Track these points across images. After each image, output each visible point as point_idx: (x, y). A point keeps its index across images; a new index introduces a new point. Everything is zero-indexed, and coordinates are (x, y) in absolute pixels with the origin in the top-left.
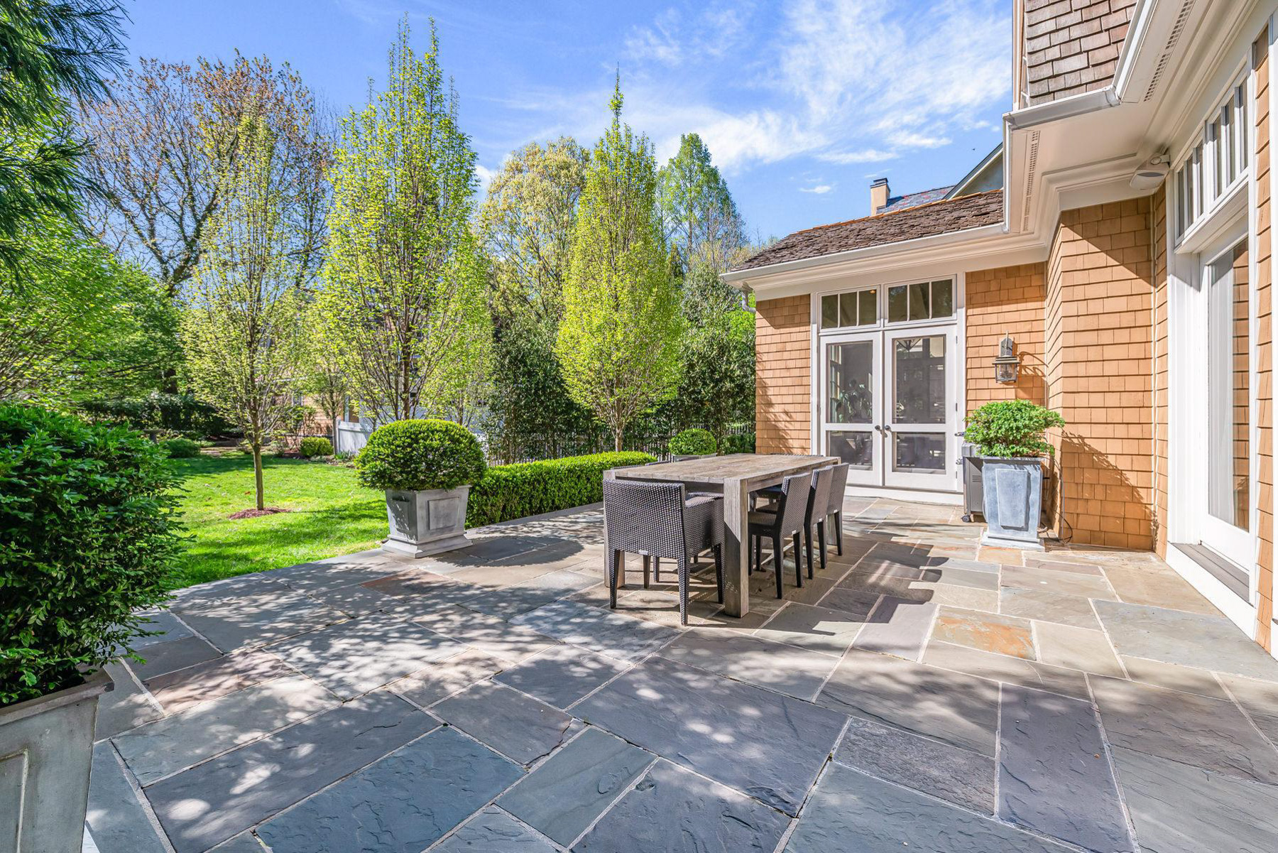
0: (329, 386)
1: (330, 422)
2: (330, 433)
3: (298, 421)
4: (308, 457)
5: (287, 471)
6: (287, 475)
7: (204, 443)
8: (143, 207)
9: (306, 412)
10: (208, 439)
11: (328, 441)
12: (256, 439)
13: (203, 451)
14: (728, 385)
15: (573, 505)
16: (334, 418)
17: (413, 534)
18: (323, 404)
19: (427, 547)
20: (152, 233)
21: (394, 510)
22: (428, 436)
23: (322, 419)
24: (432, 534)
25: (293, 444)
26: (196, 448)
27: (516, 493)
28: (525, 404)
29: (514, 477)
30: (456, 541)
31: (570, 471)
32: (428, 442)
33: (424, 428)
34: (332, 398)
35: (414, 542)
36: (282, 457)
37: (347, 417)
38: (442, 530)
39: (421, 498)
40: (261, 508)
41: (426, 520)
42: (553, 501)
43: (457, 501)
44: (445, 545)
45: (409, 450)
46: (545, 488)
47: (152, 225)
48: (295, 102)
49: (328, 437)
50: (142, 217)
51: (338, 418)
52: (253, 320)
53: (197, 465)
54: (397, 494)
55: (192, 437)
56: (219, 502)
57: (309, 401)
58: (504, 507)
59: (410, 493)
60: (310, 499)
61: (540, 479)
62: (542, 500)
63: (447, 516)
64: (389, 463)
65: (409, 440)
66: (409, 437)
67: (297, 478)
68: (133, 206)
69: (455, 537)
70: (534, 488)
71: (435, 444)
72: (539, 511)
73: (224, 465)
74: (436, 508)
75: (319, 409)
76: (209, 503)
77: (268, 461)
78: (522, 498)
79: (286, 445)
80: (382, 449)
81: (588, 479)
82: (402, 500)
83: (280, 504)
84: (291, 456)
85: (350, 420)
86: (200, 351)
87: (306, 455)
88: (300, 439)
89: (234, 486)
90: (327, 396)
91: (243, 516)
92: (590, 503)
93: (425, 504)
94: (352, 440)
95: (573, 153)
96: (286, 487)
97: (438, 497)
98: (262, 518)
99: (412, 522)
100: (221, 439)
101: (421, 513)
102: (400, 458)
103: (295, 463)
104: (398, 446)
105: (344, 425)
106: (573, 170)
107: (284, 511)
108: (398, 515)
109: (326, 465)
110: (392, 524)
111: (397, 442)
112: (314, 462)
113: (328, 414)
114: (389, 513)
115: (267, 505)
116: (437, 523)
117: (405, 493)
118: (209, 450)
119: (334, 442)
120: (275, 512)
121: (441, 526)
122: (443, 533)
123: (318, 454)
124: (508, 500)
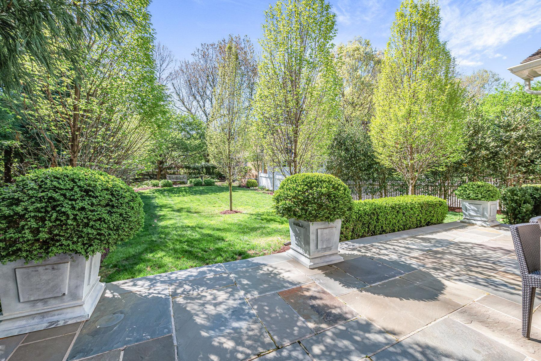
0: (257, 158)
1: (257, 173)
2: (257, 178)
3: (246, 173)
4: (249, 187)
5: (242, 193)
6: (241, 195)
7: (217, 180)
8: (202, 98)
9: (249, 169)
10: (218, 179)
11: (256, 181)
12: (230, 180)
13: (216, 184)
14: (484, 152)
15: (394, 231)
16: (258, 172)
17: (307, 251)
18: (254, 166)
19: (317, 261)
20: (204, 106)
21: (294, 231)
22: (318, 185)
23: (254, 172)
24: (319, 252)
25: (244, 182)
26: (214, 182)
27: (360, 221)
28: (345, 165)
29: (359, 210)
30: (333, 258)
31: (393, 208)
32: (319, 189)
33: (315, 179)
34: (258, 163)
35: (308, 256)
36: (240, 187)
37: (263, 171)
38: (325, 249)
39: (313, 227)
40: (231, 210)
41: (315, 242)
42: (382, 227)
43: (334, 229)
44: (327, 260)
45: (307, 194)
46: (377, 218)
47: (204, 104)
48: (248, 50)
49: (256, 180)
50: (202, 102)
51: (260, 172)
52: (230, 129)
53: (213, 189)
54: (297, 222)
55: (213, 178)
56: (218, 205)
57: (250, 165)
58: (353, 229)
59: (305, 223)
60: (249, 207)
61: (375, 212)
62: (375, 226)
63: (328, 240)
64: (294, 202)
65: (306, 187)
66: (306, 185)
67: (245, 196)
68: (199, 98)
69: (333, 254)
70: (371, 218)
71: (324, 190)
72: (374, 234)
73: (221, 189)
74: (322, 234)
75: (253, 168)
76: (215, 205)
77: (235, 189)
78: (363, 224)
79: (242, 182)
80: (289, 193)
81: (404, 214)
82: (299, 226)
83: (239, 209)
84: (243, 186)
85: (264, 173)
86: (212, 144)
87: (248, 186)
88: (247, 180)
89: (224, 199)
90: (256, 162)
91: (225, 213)
92: (404, 229)
93: (315, 232)
94: (265, 182)
95: (360, 43)
96: (241, 200)
97: (323, 226)
98: (232, 215)
99: (307, 243)
100: (222, 179)
101: (312, 237)
102: (301, 200)
103: (244, 190)
104: (299, 191)
105: (262, 175)
106: (361, 50)
107: (239, 212)
108: (297, 235)
109: (255, 191)
110: (293, 239)
111: (299, 189)
112: (252, 190)
113: (256, 170)
114: (291, 233)
115: (234, 209)
116: (323, 245)
117: (302, 221)
118: (218, 183)
119: (258, 182)
120: (236, 212)
121: (325, 247)
122: (325, 251)
123: (252, 186)
124: (355, 225)
